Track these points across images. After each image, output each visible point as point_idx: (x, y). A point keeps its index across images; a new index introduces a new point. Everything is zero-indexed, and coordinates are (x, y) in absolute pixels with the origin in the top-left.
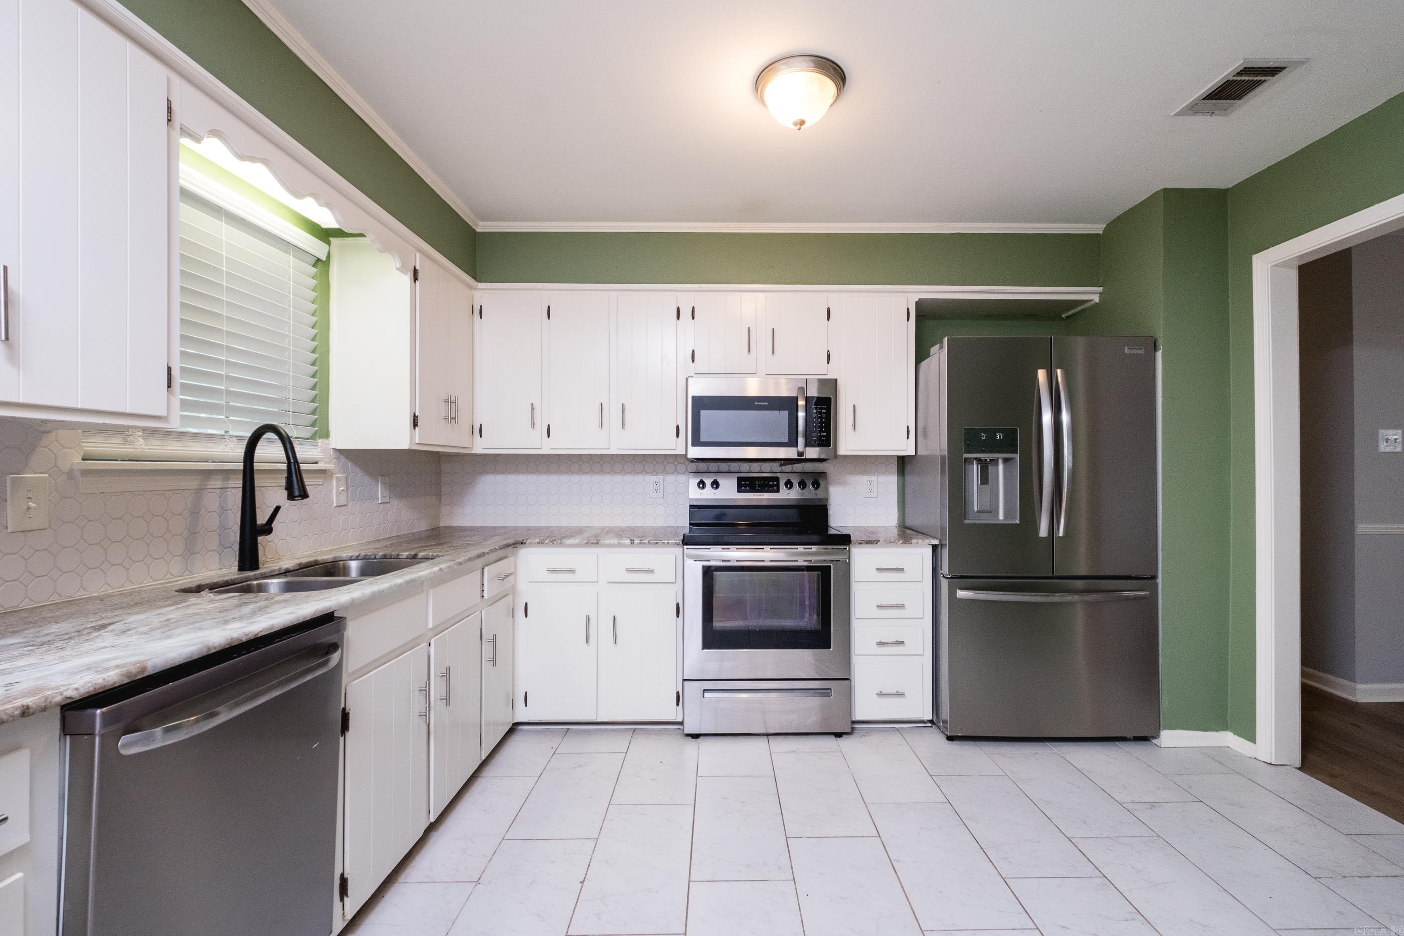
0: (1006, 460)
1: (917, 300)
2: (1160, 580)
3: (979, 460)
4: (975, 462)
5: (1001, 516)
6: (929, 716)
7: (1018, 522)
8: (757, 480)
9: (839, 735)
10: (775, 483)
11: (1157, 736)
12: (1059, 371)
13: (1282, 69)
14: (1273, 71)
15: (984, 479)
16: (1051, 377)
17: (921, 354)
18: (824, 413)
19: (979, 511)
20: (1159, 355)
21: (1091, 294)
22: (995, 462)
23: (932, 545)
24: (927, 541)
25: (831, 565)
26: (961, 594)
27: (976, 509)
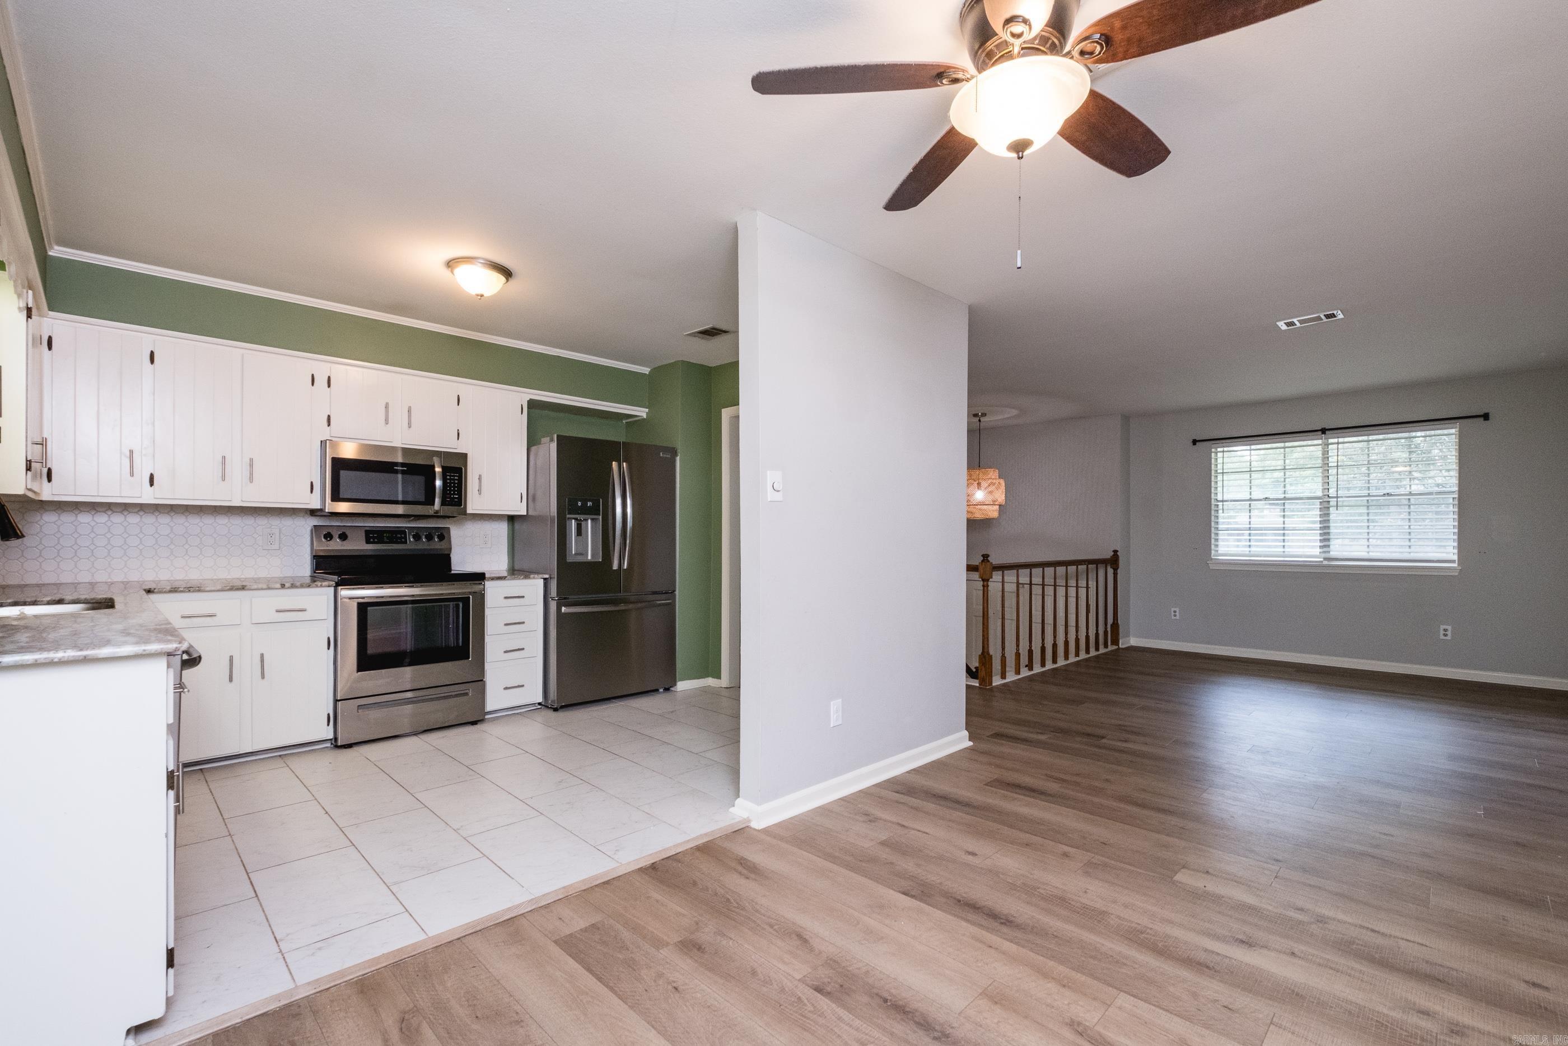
0: (592, 520)
1: (528, 399)
2: (677, 593)
3: (576, 519)
4: (573, 521)
5: (589, 558)
6: (540, 699)
7: (601, 560)
8: (386, 533)
9: (474, 723)
10: (403, 536)
11: (675, 685)
12: (624, 464)
13: (728, 332)
14: (725, 332)
15: (579, 532)
16: (620, 466)
17: (532, 441)
18: (456, 480)
19: (576, 554)
20: (678, 459)
21: (642, 412)
22: (586, 520)
23: (543, 578)
24: (541, 576)
25: (471, 596)
26: (563, 609)
27: (573, 553)
